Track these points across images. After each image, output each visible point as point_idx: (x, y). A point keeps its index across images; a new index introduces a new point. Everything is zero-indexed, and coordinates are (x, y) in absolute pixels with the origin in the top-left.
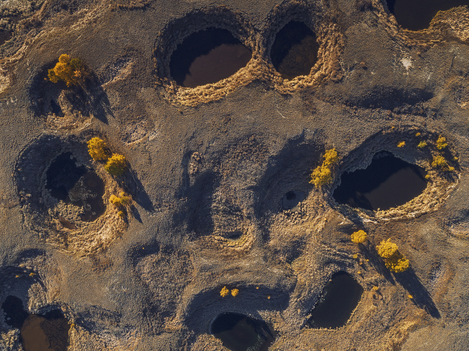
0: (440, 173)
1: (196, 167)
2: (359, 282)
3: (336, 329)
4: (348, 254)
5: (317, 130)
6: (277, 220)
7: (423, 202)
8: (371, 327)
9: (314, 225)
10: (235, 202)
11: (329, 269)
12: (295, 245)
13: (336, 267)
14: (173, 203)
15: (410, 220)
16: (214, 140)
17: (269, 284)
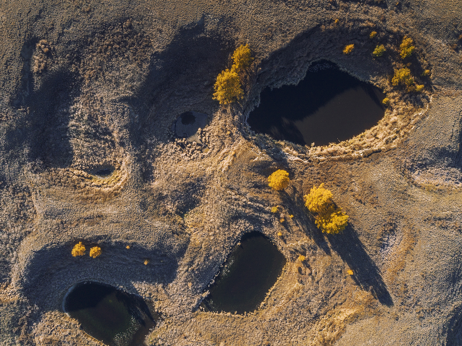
0: (403, 95)
1: (42, 62)
2: (280, 248)
3: (244, 315)
4: (264, 206)
5: (223, 17)
6: (165, 152)
7: (377, 136)
8: (293, 315)
9: (218, 163)
10: (102, 119)
11: (237, 227)
12: (189, 189)
13: (247, 225)
14: (7, 113)
15: (355, 160)
16: (71, 23)
17: (145, 242)
